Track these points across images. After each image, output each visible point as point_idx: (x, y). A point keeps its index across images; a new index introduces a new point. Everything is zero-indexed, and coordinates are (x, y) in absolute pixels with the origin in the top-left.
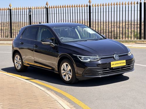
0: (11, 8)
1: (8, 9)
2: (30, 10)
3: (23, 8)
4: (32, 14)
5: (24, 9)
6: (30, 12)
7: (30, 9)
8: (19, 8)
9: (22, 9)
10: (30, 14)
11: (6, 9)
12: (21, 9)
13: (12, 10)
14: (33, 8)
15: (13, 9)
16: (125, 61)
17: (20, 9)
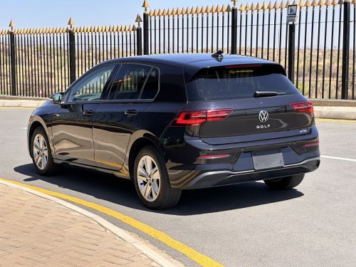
0: (237, 7)
1: (228, 10)
2: (292, 10)
3: (272, 6)
4: (297, 22)
5: (275, 7)
6: (292, 15)
7: (292, 8)
8: (260, 6)
9: (269, 8)
10: (291, 23)
11: (222, 11)
12: (266, 7)
13: (239, 13)
14: (303, 3)
15: (243, 8)
17: (263, 8)
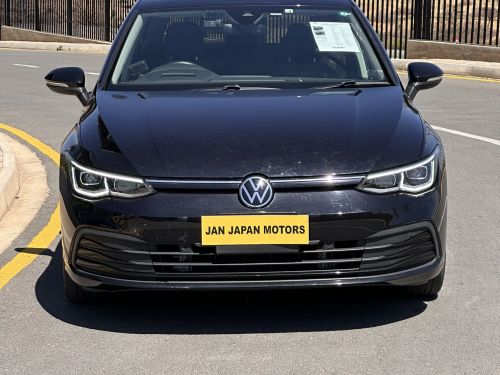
16: (303, 220)
